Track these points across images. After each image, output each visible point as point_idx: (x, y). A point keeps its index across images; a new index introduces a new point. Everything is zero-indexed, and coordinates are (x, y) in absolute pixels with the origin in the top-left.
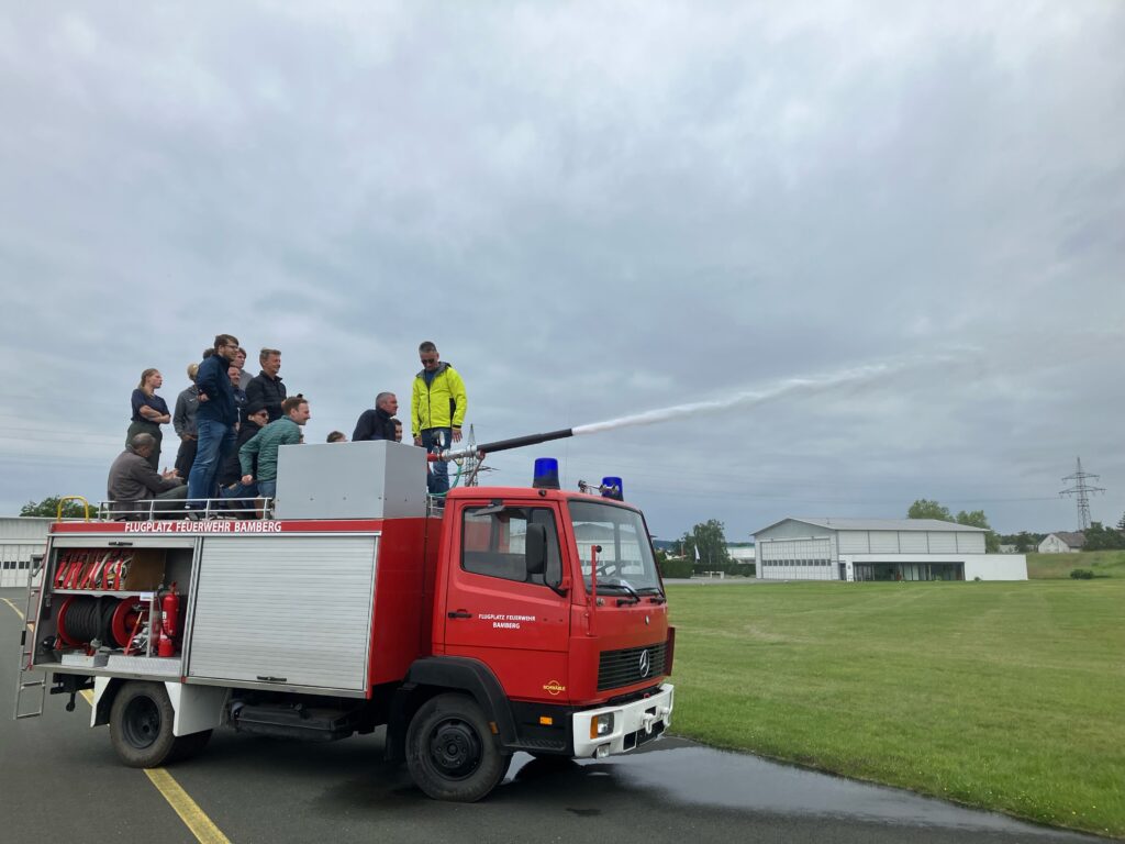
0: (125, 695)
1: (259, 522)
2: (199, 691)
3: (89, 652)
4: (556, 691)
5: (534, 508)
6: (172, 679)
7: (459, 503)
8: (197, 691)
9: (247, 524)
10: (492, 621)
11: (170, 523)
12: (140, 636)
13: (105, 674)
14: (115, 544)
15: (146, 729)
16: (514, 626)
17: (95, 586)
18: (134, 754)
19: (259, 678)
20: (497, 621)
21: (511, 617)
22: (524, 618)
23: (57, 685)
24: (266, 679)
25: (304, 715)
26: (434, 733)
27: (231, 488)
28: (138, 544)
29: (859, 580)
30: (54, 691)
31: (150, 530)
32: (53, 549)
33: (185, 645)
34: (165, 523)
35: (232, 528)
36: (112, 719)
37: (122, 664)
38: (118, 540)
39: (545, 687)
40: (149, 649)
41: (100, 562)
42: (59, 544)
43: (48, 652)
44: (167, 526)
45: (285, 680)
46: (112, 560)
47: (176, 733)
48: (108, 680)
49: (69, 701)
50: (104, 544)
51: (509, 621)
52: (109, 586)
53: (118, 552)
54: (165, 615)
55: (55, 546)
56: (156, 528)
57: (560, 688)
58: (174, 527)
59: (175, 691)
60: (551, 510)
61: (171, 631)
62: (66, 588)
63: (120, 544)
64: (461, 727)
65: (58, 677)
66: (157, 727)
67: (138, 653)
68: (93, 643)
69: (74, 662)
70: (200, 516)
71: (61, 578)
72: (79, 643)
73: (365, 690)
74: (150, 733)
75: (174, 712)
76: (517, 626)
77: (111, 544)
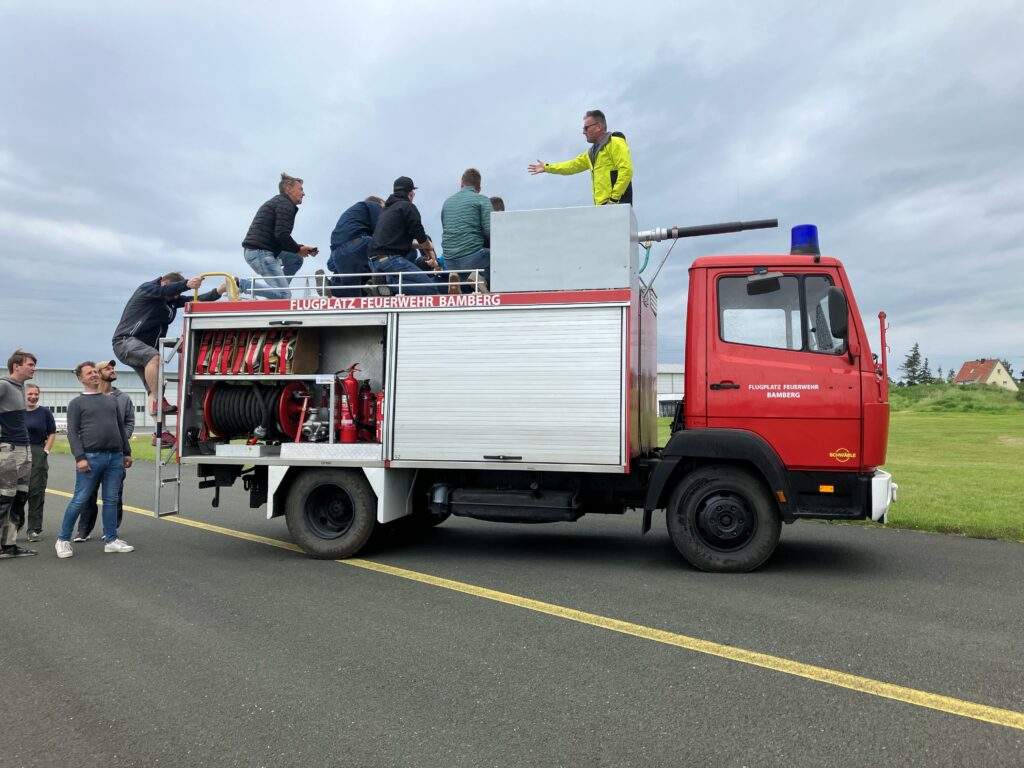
1: (470, 296)
2: (397, 476)
3: (252, 440)
4: (845, 458)
5: (806, 276)
6: (372, 465)
7: (712, 273)
9: (455, 298)
10: (766, 391)
12: (309, 423)
13: (280, 464)
14: (281, 323)
15: (323, 521)
16: (793, 395)
17: (249, 369)
19: (485, 457)
20: (772, 391)
21: (795, 387)
22: (804, 387)
24: (498, 457)
25: (537, 495)
28: (308, 322)
30: (203, 485)
31: (325, 307)
32: (191, 330)
35: (436, 302)
37: (295, 453)
38: (284, 320)
39: (831, 455)
40: (332, 435)
41: (255, 344)
42: (198, 325)
44: (348, 303)
45: (520, 458)
46: (276, 340)
47: (381, 519)
48: (285, 469)
49: (214, 496)
50: (263, 323)
51: (787, 391)
52: (272, 370)
53: (274, 334)
54: (344, 399)
55: (193, 327)
56: (332, 305)
57: (848, 455)
58: (357, 304)
62: (213, 373)
63: (287, 323)
65: (204, 470)
68: (259, 431)
69: (233, 452)
71: (205, 363)
73: (624, 464)
74: (329, 524)
75: (376, 499)
76: (797, 395)
77: (271, 323)
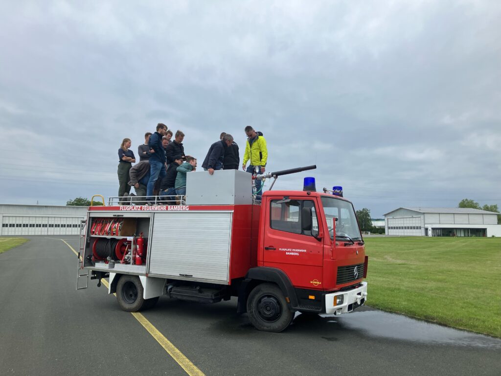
0: (122, 281)
1: (179, 206)
2: (154, 280)
3: (106, 262)
4: (317, 284)
5: (304, 200)
6: (142, 275)
7: (268, 198)
8: (153, 280)
9: (173, 207)
10: (286, 251)
11: (140, 207)
12: (127, 255)
13: (113, 272)
14: (116, 215)
15: (131, 296)
16: (296, 254)
17: (108, 234)
18: (127, 306)
19: (180, 275)
20: (288, 252)
21: (297, 250)
22: (301, 251)
23: (93, 276)
24: (183, 275)
25: (200, 291)
26: (260, 301)
27: (165, 191)
28: (126, 215)
29: (435, 236)
30: (92, 278)
31: (131, 209)
32: (90, 218)
33: (147, 261)
34: (137, 206)
35: (167, 209)
36: (117, 291)
37: (120, 268)
38: (117, 214)
39: (311, 282)
40: (131, 261)
41: (110, 223)
42: (92, 215)
43: (89, 262)
44: (138, 208)
45: (192, 276)
46: (115, 222)
47: (144, 298)
48: (115, 274)
49: (98, 282)
50: (111, 215)
51: (294, 252)
52: (114, 234)
53: (117, 219)
54: (138, 246)
55: (90, 216)
56: (133, 208)
57: (318, 283)
58: (141, 208)
59: (143, 280)
60: (313, 202)
61: (141, 254)
62: (96, 234)
63: (118, 216)
64: (272, 298)
65: (94, 272)
66: (136, 295)
67: (126, 262)
68: (108, 258)
69: (100, 266)
70: (153, 204)
71: (94, 230)
72: (102, 258)
73: (228, 281)
74: (133, 297)
75: (143, 289)
76: (297, 254)
77: (114, 216)
